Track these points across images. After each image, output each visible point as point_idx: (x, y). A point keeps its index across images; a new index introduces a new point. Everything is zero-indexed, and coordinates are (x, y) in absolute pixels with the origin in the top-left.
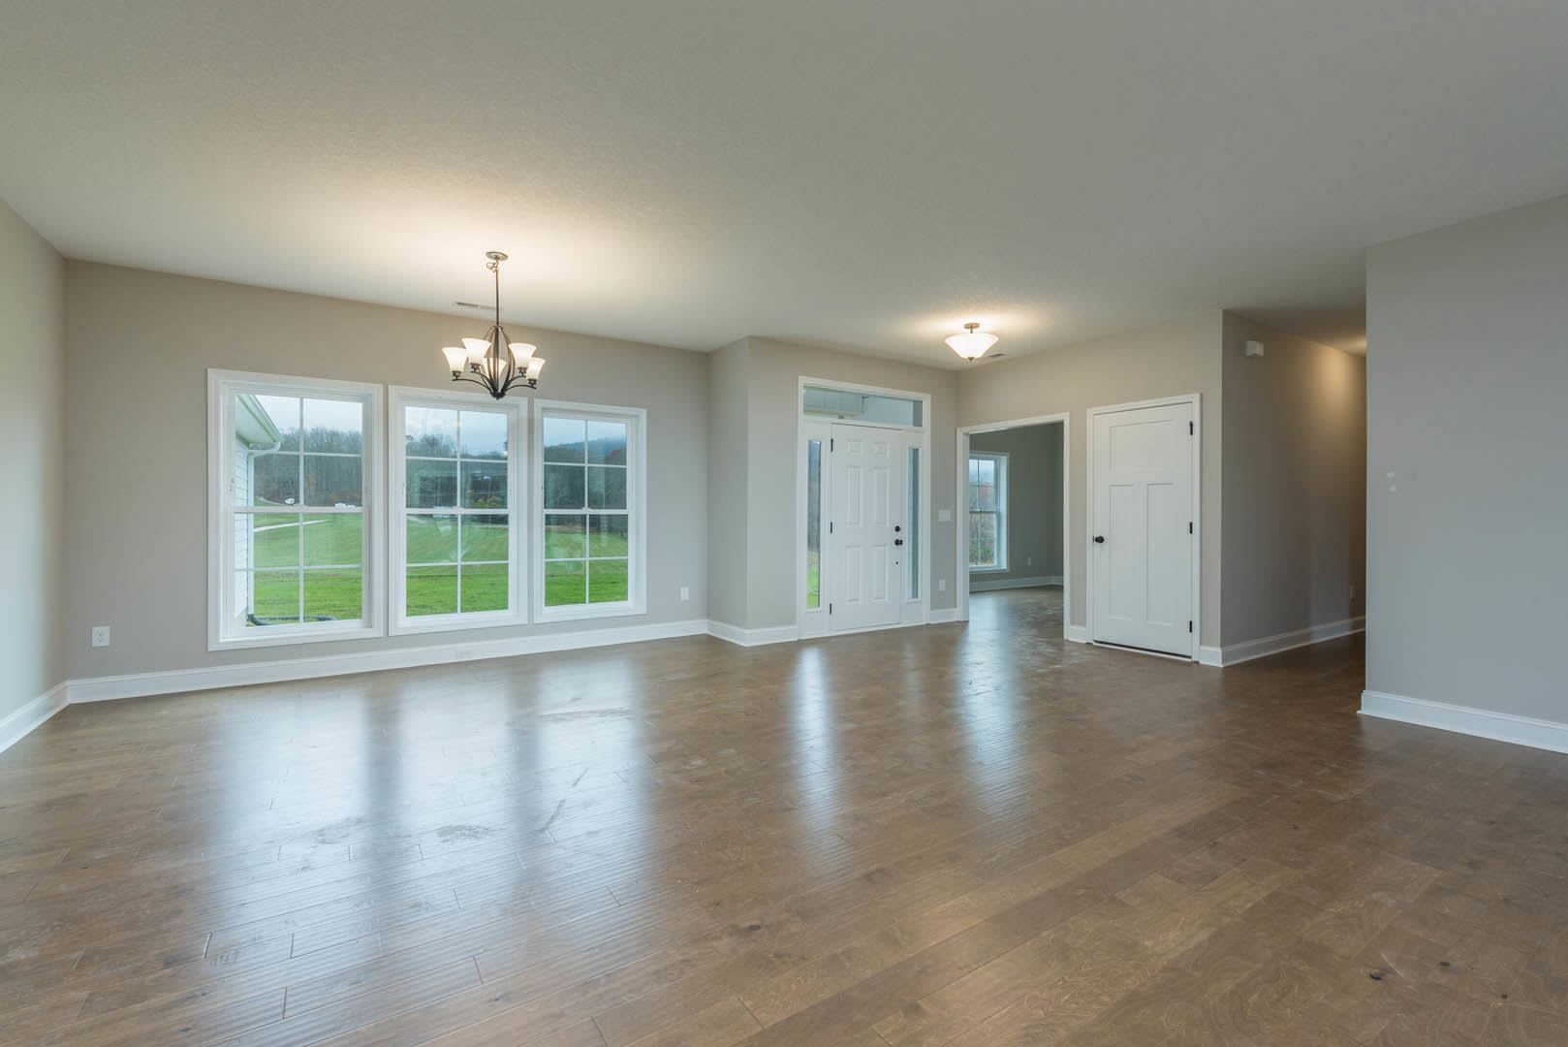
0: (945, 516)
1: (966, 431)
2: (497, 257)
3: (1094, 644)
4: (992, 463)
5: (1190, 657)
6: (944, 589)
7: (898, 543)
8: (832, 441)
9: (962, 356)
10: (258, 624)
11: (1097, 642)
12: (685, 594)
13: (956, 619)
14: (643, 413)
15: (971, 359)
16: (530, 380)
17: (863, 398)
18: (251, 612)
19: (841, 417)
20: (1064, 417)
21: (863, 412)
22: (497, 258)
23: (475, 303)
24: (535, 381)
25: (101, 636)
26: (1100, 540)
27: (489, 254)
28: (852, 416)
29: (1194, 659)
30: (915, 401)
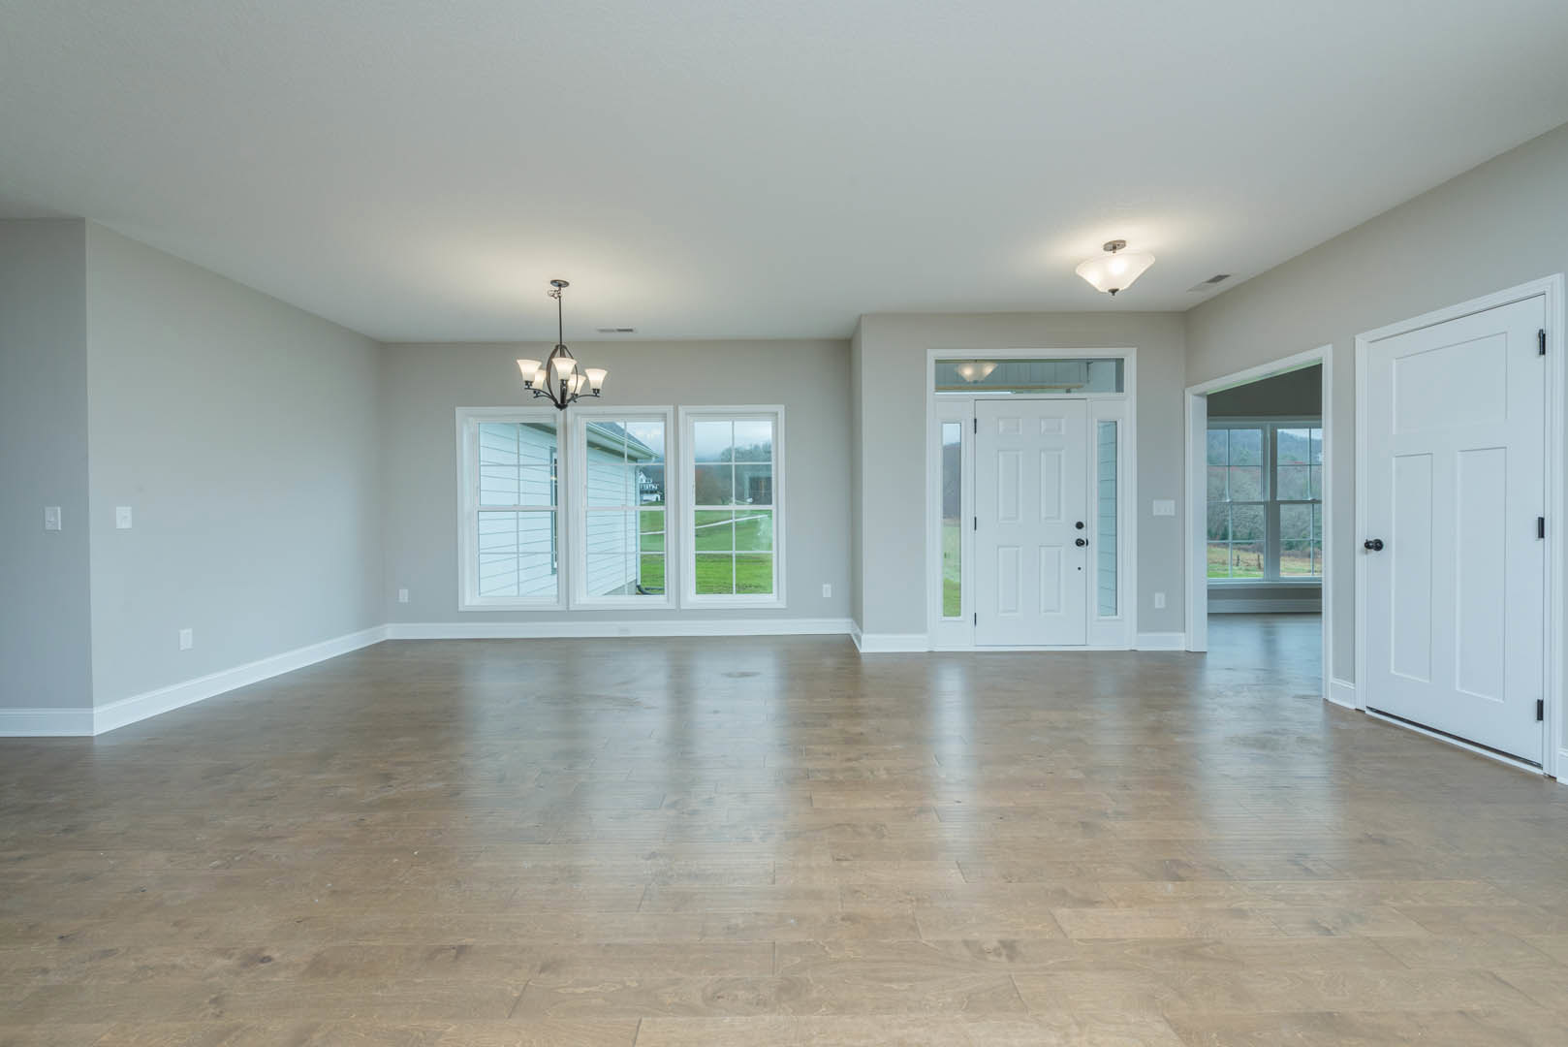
0: (1164, 508)
1: (1198, 392)
2: (560, 284)
3: (1368, 712)
4: (1259, 432)
5: (1539, 766)
6: (1163, 606)
7: (1080, 543)
8: (975, 420)
9: (1101, 289)
10: (643, 593)
11: (1371, 709)
12: (827, 590)
13: (1183, 648)
14: (780, 409)
15: (1114, 291)
16: (594, 390)
17: (1088, 363)
18: (639, 583)
19: (1068, 391)
20: (1324, 354)
21: (1088, 381)
22: (560, 286)
23: (630, 328)
24: (598, 390)
25: (404, 595)
26: (1378, 545)
27: (554, 282)
28: (1078, 387)
29: (1546, 771)
30: (1117, 359)
